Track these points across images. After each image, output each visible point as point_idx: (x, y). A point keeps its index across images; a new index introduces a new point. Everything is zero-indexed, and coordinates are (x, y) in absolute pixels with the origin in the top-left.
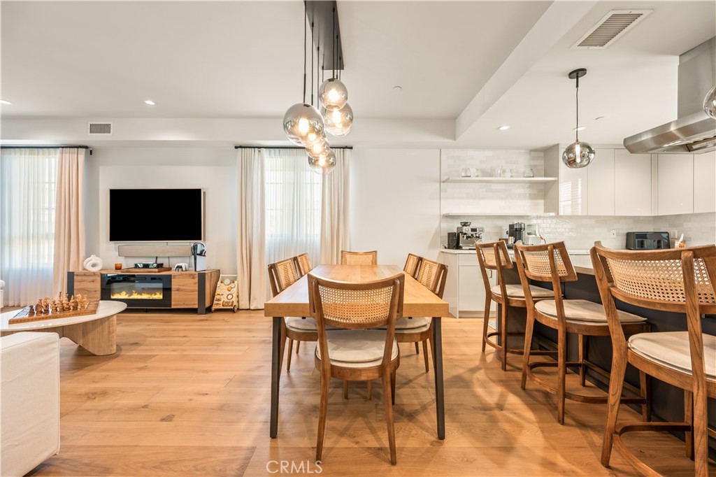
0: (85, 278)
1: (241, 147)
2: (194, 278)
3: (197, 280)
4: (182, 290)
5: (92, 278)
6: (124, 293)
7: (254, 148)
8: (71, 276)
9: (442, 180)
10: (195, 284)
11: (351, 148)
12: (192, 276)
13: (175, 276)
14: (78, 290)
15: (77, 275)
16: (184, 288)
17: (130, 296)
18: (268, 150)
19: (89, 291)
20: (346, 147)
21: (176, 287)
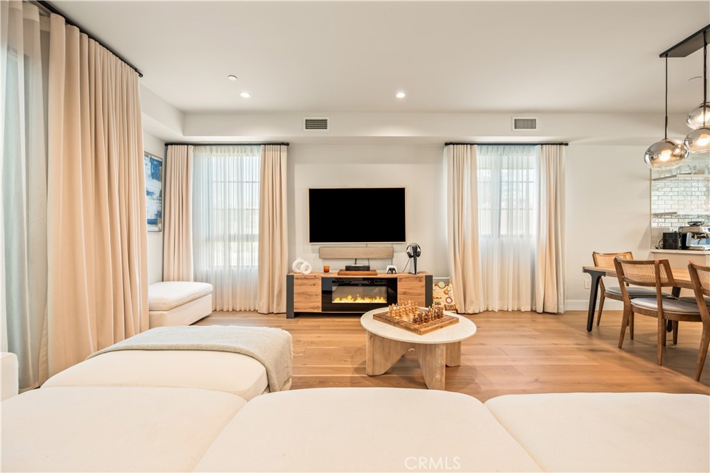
0: (305, 281)
1: (453, 144)
2: (421, 281)
3: (423, 283)
4: (409, 294)
5: (313, 282)
6: (350, 297)
7: (467, 144)
8: (290, 279)
9: (652, 178)
10: (422, 287)
11: (567, 144)
12: (420, 279)
13: (401, 279)
14: (298, 294)
15: (297, 279)
16: (410, 291)
17: (355, 300)
18: (480, 146)
19: (310, 295)
20: (561, 144)
21: (403, 290)
